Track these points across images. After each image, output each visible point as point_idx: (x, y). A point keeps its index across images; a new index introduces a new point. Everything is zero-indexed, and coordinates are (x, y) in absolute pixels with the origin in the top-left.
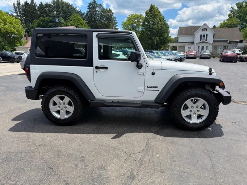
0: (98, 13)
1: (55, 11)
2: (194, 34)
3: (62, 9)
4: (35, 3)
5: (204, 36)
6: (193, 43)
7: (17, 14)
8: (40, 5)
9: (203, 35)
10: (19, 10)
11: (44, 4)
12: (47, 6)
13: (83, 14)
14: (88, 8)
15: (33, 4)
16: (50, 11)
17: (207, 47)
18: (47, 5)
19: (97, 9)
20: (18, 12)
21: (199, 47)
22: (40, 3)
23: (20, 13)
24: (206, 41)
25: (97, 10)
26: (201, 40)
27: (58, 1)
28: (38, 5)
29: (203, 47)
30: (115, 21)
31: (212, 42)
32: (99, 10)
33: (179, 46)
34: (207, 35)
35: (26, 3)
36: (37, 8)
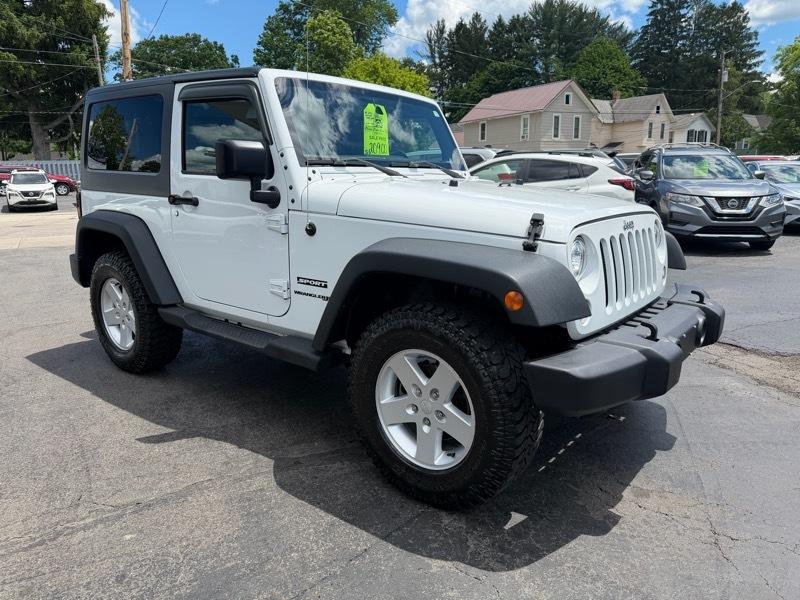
0: (684, 24)
1: (538, 37)
3: (559, 30)
4: (482, 21)
7: (434, 61)
8: (495, 27)
10: (440, 48)
11: (507, 21)
12: (515, 25)
13: (631, 35)
14: (650, 14)
15: (478, 26)
16: (520, 41)
18: (517, 22)
19: (682, 12)
20: (437, 55)
22: (496, 19)
23: (441, 56)
25: (684, 16)
27: (549, 4)
28: (491, 28)
30: (752, 45)
32: (689, 15)
35: (460, 26)
36: (486, 35)
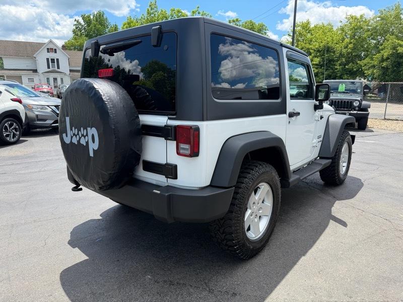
2: (35, 56)
5: (53, 60)
6: (35, 71)
9: (51, 59)
17: (62, 79)
21: (48, 79)
24: (58, 70)
26: (49, 67)
29: (55, 79)
31: (68, 72)
33: (7, 76)
34: (58, 60)
